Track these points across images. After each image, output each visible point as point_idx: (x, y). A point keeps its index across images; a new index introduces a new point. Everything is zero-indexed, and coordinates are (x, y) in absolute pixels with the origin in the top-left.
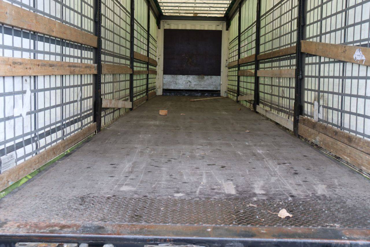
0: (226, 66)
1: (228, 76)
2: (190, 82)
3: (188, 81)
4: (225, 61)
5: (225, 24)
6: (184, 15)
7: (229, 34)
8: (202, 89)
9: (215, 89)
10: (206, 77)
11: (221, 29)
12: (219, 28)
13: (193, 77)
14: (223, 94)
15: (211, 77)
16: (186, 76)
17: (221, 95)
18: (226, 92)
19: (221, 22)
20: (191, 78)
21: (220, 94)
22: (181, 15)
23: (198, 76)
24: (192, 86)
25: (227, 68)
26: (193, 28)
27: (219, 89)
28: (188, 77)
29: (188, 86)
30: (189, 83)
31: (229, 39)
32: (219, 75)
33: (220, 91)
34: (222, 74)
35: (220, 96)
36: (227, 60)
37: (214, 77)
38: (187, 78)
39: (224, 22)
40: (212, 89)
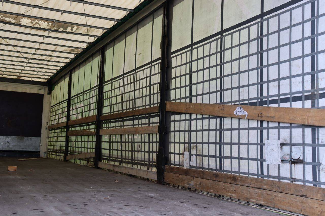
0: (47, 128)
1: (48, 137)
2: (9, 143)
3: (6, 142)
4: (46, 124)
5: (47, 89)
6: (6, 76)
7: (50, 98)
8: (21, 150)
9: (34, 150)
10: (25, 138)
11: (42, 93)
12: (41, 92)
13: (12, 138)
14: (42, 155)
15: (31, 138)
16: (4, 137)
17: (41, 155)
18: (45, 153)
19: (42, 86)
20: (9, 139)
21: (39, 154)
22: (4, 76)
23: (17, 137)
24: (11, 147)
25: (47, 130)
26: (14, 90)
27: (38, 150)
28: (7, 137)
29: (7, 147)
30: (7, 144)
31: (51, 103)
32: (39, 136)
33: (39, 152)
34: (42, 135)
35: (40, 157)
36: (48, 123)
37: (34, 139)
38: (5, 139)
39: (46, 86)
40: (32, 150)
